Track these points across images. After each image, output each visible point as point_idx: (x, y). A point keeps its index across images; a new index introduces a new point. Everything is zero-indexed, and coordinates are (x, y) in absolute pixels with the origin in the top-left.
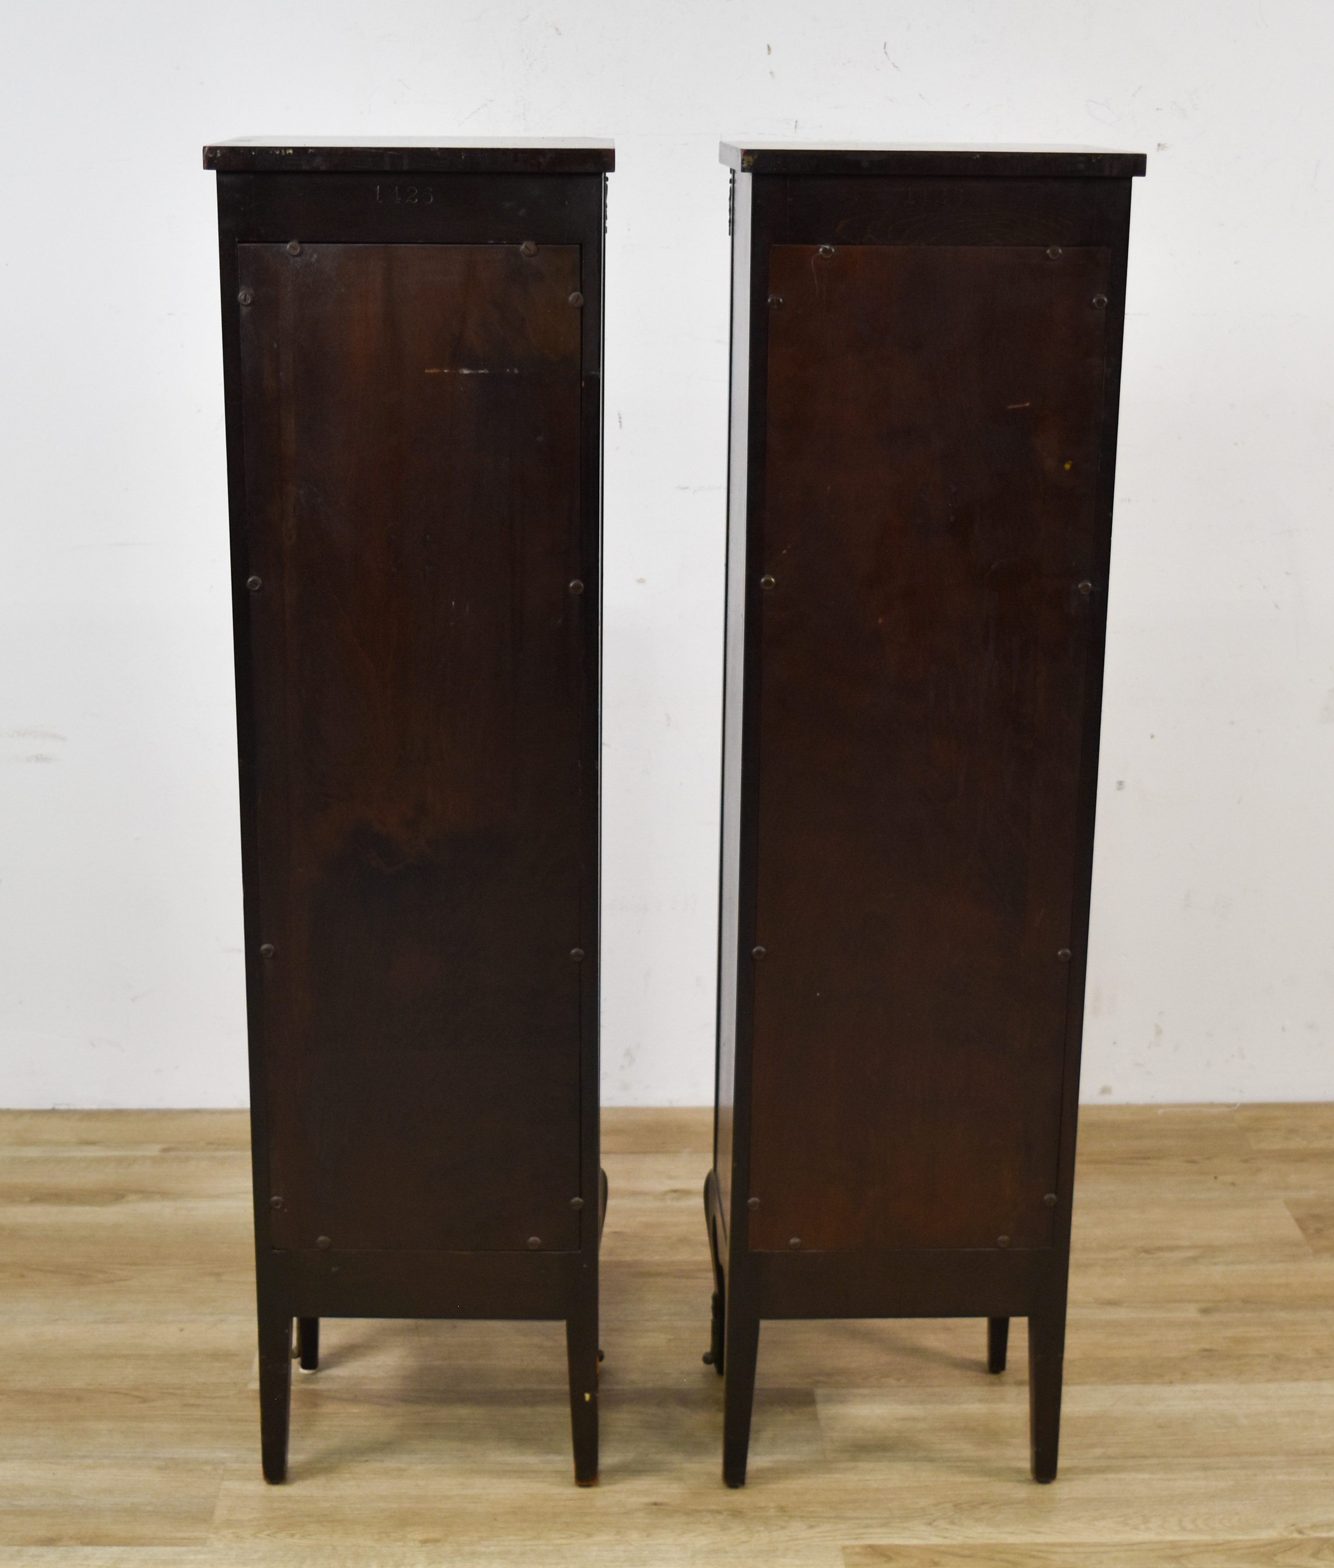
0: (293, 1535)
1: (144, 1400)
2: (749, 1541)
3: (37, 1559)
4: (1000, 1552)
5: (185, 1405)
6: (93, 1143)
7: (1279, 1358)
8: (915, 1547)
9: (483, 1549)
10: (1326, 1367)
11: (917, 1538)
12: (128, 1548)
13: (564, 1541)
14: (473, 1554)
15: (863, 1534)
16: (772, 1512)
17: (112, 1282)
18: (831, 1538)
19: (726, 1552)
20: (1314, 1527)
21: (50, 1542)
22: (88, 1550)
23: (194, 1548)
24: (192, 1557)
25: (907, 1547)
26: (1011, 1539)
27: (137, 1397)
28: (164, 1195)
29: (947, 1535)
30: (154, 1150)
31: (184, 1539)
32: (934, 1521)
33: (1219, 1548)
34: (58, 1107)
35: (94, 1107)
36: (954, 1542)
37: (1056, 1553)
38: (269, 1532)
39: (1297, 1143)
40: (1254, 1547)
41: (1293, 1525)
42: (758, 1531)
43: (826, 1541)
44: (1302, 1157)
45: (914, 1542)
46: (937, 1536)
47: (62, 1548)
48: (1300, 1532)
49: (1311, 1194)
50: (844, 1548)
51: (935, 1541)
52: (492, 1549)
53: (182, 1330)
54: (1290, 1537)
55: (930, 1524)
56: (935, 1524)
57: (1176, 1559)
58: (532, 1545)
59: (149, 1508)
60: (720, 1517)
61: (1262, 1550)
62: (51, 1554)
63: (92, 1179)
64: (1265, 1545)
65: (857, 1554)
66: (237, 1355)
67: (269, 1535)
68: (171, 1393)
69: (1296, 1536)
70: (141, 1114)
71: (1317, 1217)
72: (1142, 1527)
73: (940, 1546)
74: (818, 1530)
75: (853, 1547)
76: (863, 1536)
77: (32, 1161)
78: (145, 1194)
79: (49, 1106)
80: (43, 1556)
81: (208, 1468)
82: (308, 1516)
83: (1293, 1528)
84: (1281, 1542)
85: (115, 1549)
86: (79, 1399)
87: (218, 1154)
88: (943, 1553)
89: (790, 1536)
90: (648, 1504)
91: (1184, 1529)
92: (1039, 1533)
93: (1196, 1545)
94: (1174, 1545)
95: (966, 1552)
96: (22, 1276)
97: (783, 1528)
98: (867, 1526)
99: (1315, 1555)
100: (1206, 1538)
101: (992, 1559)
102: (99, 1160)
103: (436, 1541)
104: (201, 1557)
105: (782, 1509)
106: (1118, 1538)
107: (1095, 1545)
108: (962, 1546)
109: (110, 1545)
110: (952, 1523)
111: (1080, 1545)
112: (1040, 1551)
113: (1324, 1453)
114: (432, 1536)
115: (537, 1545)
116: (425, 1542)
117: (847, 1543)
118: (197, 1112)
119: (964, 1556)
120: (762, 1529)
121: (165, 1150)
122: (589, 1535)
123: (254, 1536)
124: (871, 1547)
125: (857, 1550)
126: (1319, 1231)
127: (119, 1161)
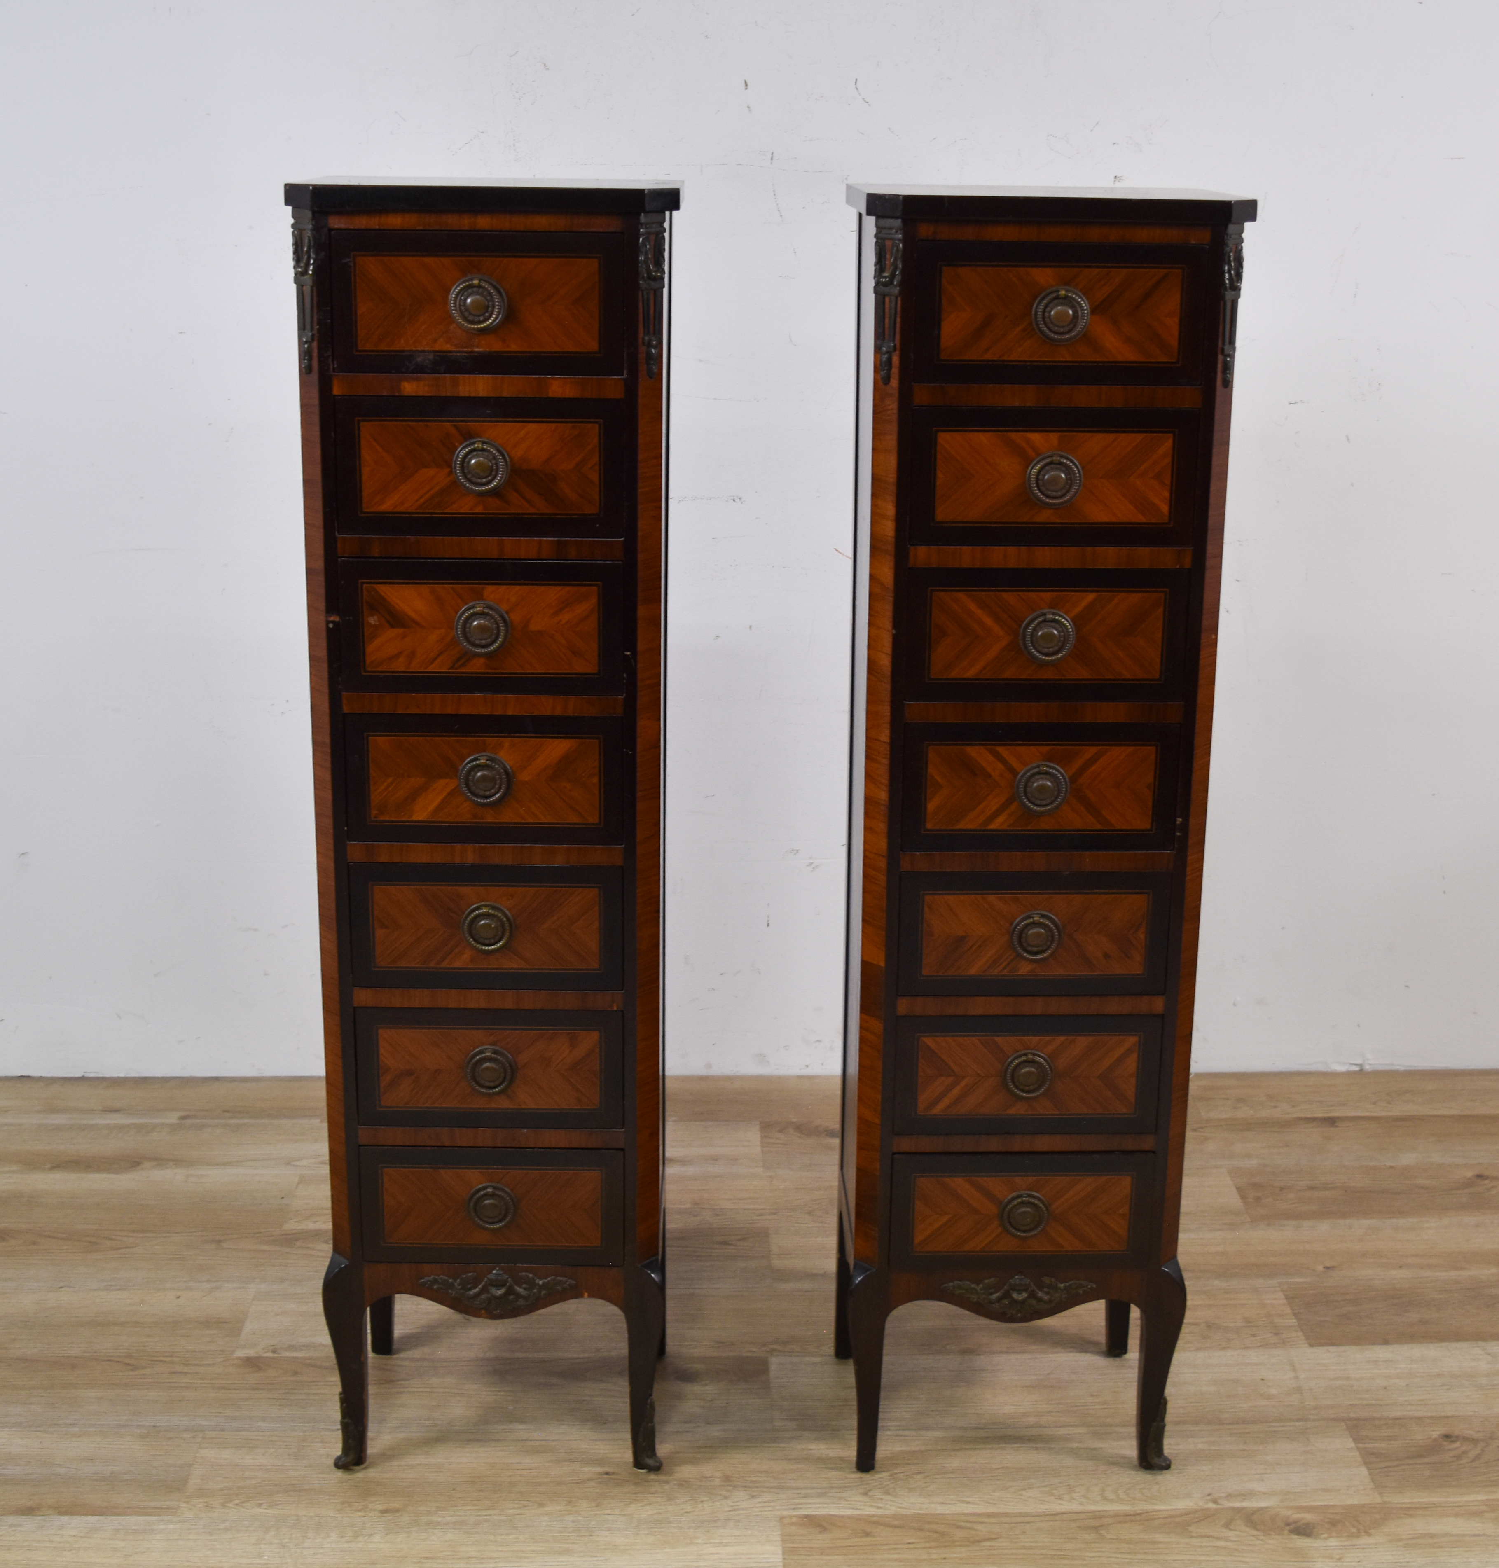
0: (260, 1505)
1: (135, 1368)
2: (694, 1511)
3: (14, 1529)
4: (929, 1523)
5: (174, 1373)
6: (117, 1111)
7: (1210, 1326)
8: (850, 1517)
9: (440, 1519)
10: (1254, 1335)
11: (853, 1508)
12: (102, 1518)
13: (518, 1511)
14: (429, 1523)
15: (801, 1504)
16: (717, 1482)
17: (118, 1249)
18: (770, 1509)
19: (670, 1522)
20: (1229, 1496)
21: (29, 1511)
22: (65, 1519)
23: (165, 1518)
24: (162, 1527)
25: (842, 1517)
26: (941, 1510)
27: (128, 1364)
28: (178, 1162)
29: (880, 1505)
30: (172, 1118)
31: (158, 1508)
32: (870, 1490)
33: (1138, 1518)
34: (87, 1075)
35: (122, 1075)
36: (887, 1512)
37: (983, 1523)
38: (237, 1502)
39: (1245, 1113)
40: (1171, 1517)
41: (1209, 1495)
42: (702, 1502)
43: (766, 1511)
44: (1248, 1126)
45: (849, 1512)
46: (871, 1506)
47: (39, 1518)
48: (1215, 1502)
49: (1254, 1162)
50: (782, 1518)
51: (869, 1511)
52: (448, 1519)
53: (178, 1297)
54: (1206, 1506)
55: (866, 1494)
56: (870, 1494)
57: (1095, 1529)
58: (486, 1515)
59: (127, 1477)
60: (667, 1487)
61: (1178, 1520)
62: (29, 1523)
63: (112, 1146)
64: (1180, 1516)
65: (793, 1524)
66: (226, 1323)
67: (237, 1505)
68: (161, 1361)
69: (1211, 1505)
70: (165, 1080)
71: (1256, 1186)
72: (1066, 1497)
73: (873, 1516)
74: (760, 1500)
75: (791, 1517)
76: (800, 1506)
77: (58, 1128)
78: (160, 1161)
79: (78, 1074)
80: (20, 1526)
81: (186, 1436)
82: (276, 1485)
83: (1209, 1498)
84: (1197, 1511)
85: (90, 1518)
86: (74, 1367)
87: (233, 1121)
88: (875, 1523)
89: (732, 1506)
90: (600, 1474)
91: (1105, 1499)
92: (968, 1503)
93: (1116, 1515)
94: (1096, 1515)
95: (897, 1523)
96: (34, 1243)
97: (726, 1498)
98: (805, 1497)
99: (1227, 1525)
100: (1126, 1508)
101: (921, 1530)
102: (120, 1128)
103: (396, 1511)
104: (171, 1526)
105: (727, 1479)
106: (1041, 1508)
107: (1021, 1515)
108: (894, 1516)
109: (86, 1514)
110: (887, 1493)
111: (1006, 1515)
112: (967, 1522)
113: (1244, 1422)
114: (393, 1505)
115: (491, 1515)
116: (385, 1511)
117: (785, 1513)
118: (217, 1079)
119: (896, 1527)
120: (706, 1499)
121: (183, 1118)
122: (541, 1505)
123: (223, 1505)
124: (806, 1516)
125: (794, 1520)
126: (1258, 1199)
127: (139, 1128)
